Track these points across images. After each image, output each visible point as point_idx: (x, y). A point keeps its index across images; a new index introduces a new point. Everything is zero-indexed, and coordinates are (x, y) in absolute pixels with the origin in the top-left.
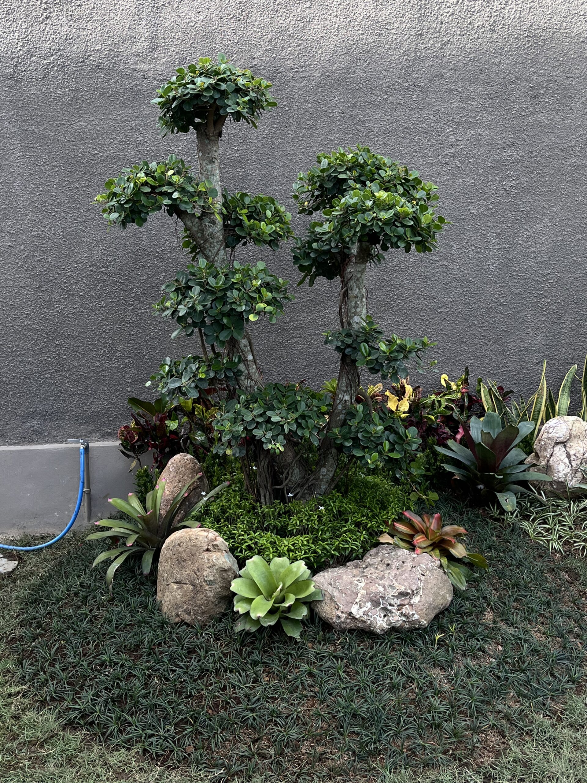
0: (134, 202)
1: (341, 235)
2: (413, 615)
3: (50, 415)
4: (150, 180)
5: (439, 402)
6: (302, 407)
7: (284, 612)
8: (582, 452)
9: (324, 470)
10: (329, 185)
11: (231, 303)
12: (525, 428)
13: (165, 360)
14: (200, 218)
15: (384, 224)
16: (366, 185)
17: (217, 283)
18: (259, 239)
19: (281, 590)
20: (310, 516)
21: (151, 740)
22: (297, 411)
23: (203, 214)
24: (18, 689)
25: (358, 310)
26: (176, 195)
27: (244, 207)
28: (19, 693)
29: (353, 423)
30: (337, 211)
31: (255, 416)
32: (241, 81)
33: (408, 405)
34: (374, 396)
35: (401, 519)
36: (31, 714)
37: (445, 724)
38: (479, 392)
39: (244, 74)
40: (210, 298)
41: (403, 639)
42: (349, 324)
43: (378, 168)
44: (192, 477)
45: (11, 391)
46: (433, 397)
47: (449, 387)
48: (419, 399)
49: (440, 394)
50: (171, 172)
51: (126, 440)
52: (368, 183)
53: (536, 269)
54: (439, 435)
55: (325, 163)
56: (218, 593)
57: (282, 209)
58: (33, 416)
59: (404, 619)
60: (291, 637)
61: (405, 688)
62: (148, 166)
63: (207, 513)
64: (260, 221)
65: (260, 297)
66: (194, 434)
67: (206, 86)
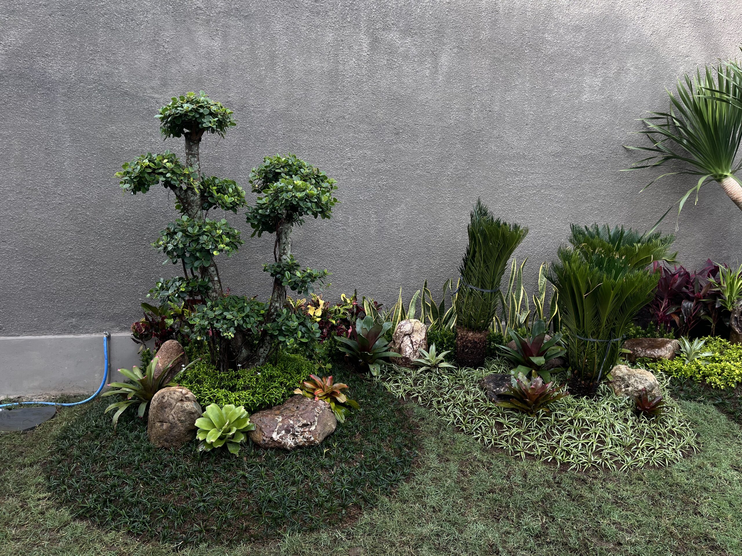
0: (141, 178)
1: (273, 205)
2: (311, 437)
3: (84, 315)
4: (152, 165)
5: (339, 310)
6: (247, 310)
7: (229, 438)
8: (419, 340)
9: (262, 350)
10: (271, 176)
11: (202, 244)
12: (387, 326)
13: (160, 280)
14: (186, 191)
15: (299, 200)
16: (292, 177)
17: (194, 231)
18: (224, 206)
19: (228, 425)
20: (251, 379)
21: (134, 524)
22: (244, 312)
23: (188, 188)
24: (44, 495)
25: (285, 251)
26: (168, 175)
27: (215, 186)
28: (45, 497)
29: (280, 320)
30: (272, 191)
31: (216, 315)
32: (213, 108)
33: (321, 312)
34: (300, 306)
35: (309, 379)
36: (52, 511)
37: (325, 504)
38: (363, 304)
39: (215, 105)
40: (188, 240)
41: (303, 453)
42: (280, 260)
43: (300, 168)
44: (177, 355)
45: (57, 299)
46: (336, 307)
47: (345, 301)
48: (327, 308)
49: (340, 305)
50: (166, 161)
51: (136, 331)
52: (293, 176)
53: (397, 233)
54: (338, 330)
55: (268, 162)
56: (187, 428)
57: (240, 188)
58: (72, 316)
59: (305, 440)
60: (233, 454)
61: (302, 482)
62: (151, 156)
63: (184, 377)
64: (224, 194)
65: (221, 241)
66: (183, 328)
67: (190, 109)
